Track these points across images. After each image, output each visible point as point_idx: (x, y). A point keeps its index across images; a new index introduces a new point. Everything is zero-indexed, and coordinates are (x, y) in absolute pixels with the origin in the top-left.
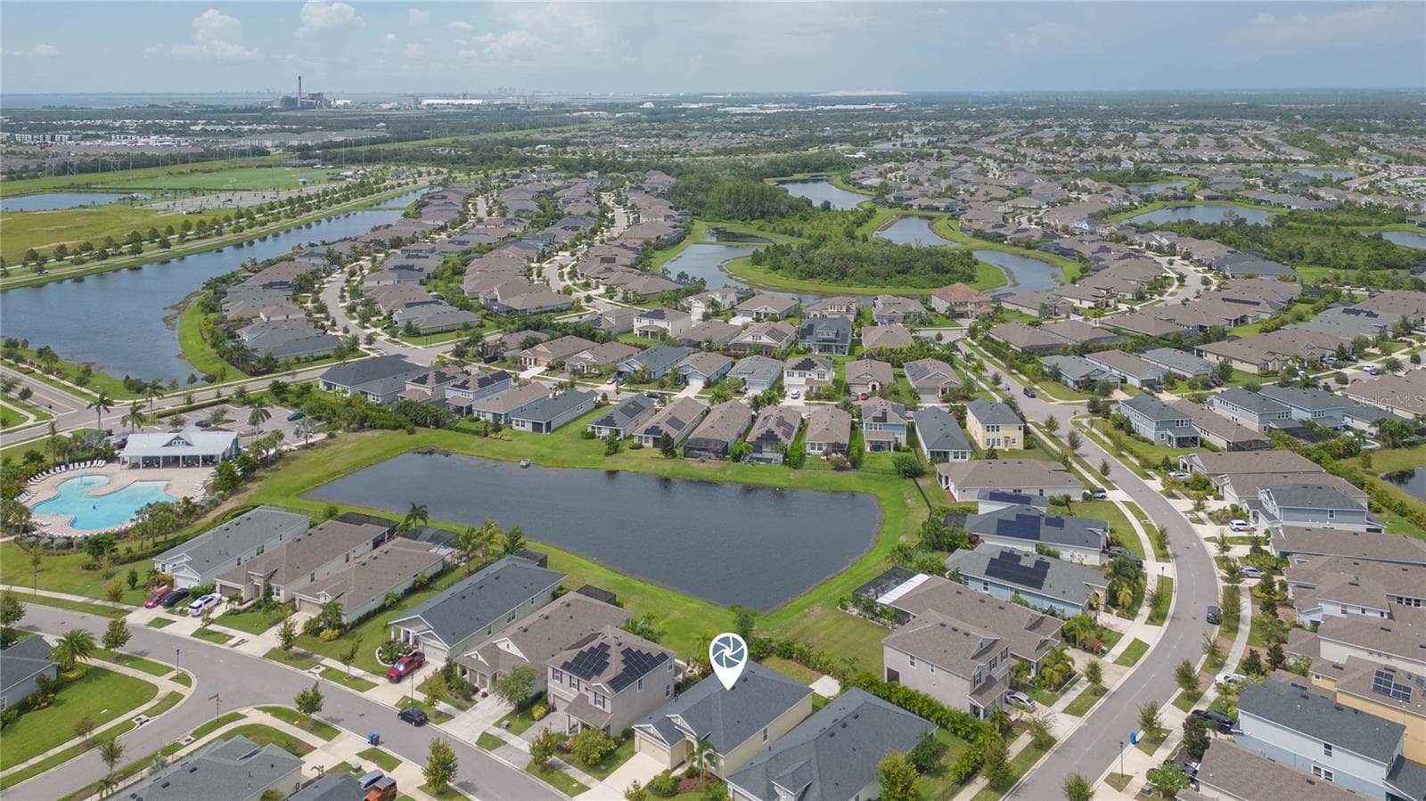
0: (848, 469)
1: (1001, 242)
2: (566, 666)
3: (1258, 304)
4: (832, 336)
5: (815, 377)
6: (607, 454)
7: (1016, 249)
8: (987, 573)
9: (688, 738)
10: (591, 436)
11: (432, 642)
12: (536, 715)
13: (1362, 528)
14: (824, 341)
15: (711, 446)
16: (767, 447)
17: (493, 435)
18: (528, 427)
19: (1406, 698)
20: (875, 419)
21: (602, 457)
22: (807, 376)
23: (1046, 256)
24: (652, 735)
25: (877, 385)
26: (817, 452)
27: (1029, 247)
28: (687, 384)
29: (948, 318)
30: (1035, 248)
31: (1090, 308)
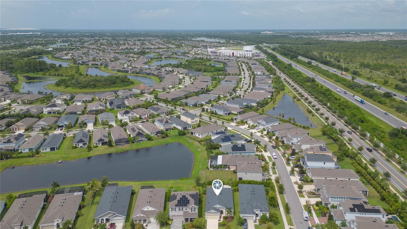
0: (166, 137)
1: (128, 73)
2: (176, 205)
3: (208, 82)
4: (120, 104)
5: (130, 115)
6: (89, 151)
7: (133, 74)
8: (233, 151)
9: (221, 210)
10: (76, 147)
11: (116, 218)
12: (170, 223)
13: (278, 124)
14: (118, 105)
15: (122, 141)
16: (139, 137)
17: (37, 156)
18: (48, 150)
19: (326, 150)
20: (165, 122)
21: (88, 153)
22: (128, 115)
23: (143, 75)
24: (213, 213)
25: (149, 114)
26: (153, 135)
27: (137, 73)
28: (87, 125)
29: (141, 94)
30: (139, 74)
31: (171, 87)
